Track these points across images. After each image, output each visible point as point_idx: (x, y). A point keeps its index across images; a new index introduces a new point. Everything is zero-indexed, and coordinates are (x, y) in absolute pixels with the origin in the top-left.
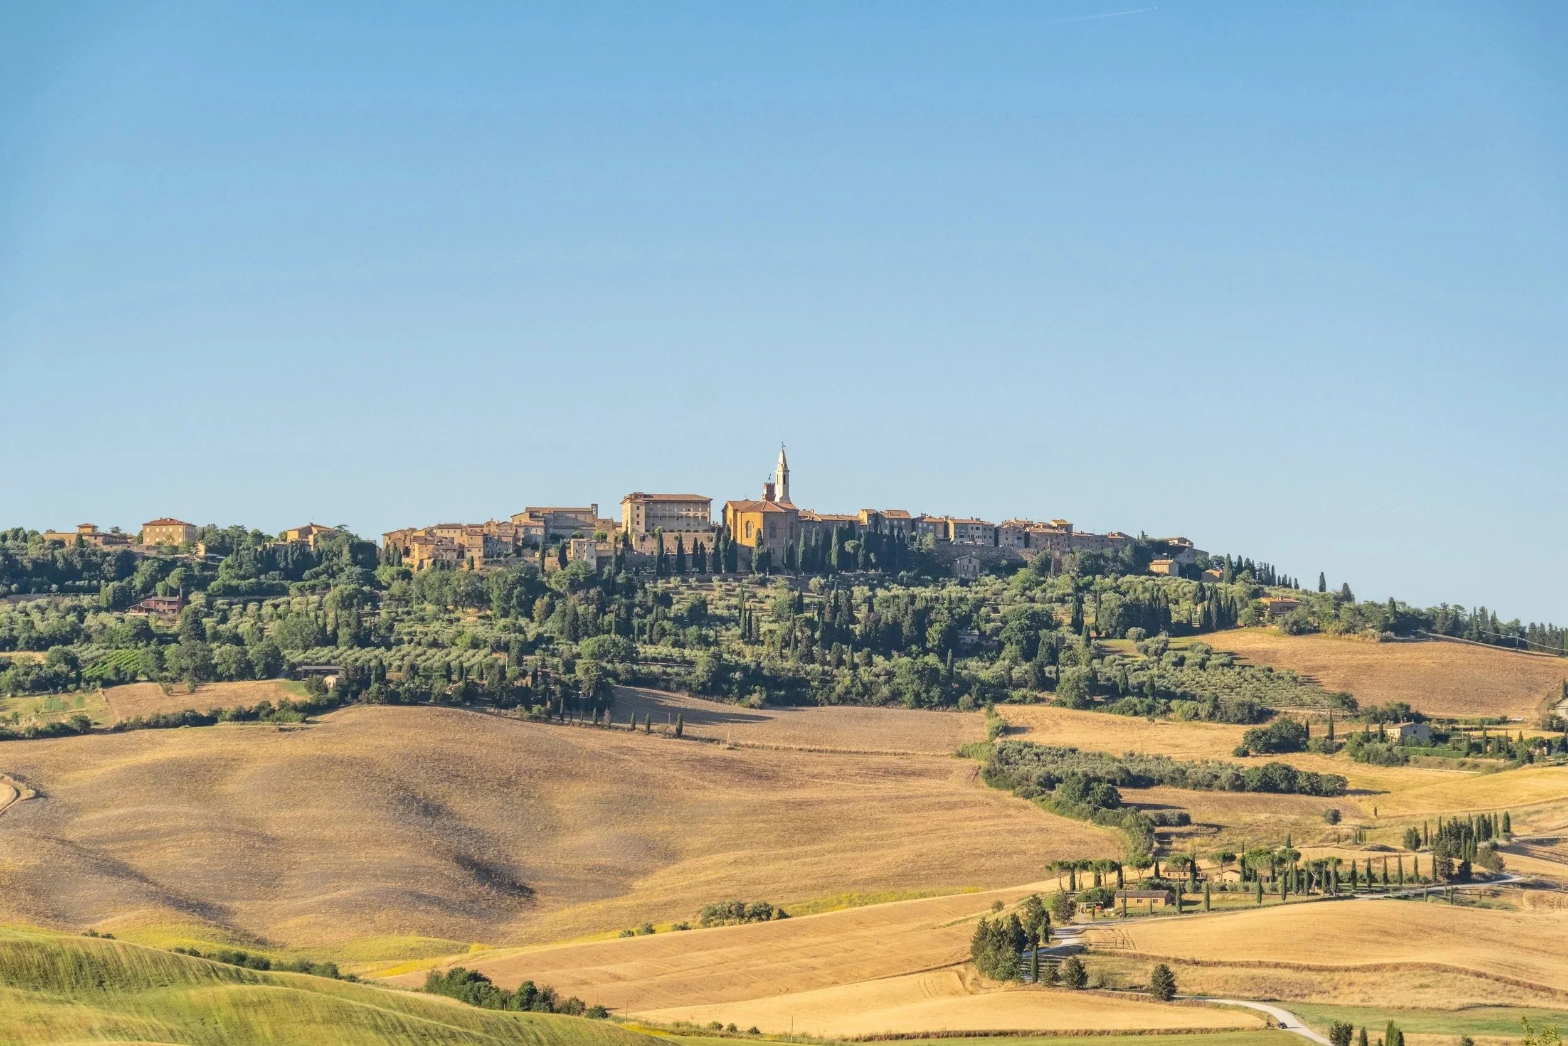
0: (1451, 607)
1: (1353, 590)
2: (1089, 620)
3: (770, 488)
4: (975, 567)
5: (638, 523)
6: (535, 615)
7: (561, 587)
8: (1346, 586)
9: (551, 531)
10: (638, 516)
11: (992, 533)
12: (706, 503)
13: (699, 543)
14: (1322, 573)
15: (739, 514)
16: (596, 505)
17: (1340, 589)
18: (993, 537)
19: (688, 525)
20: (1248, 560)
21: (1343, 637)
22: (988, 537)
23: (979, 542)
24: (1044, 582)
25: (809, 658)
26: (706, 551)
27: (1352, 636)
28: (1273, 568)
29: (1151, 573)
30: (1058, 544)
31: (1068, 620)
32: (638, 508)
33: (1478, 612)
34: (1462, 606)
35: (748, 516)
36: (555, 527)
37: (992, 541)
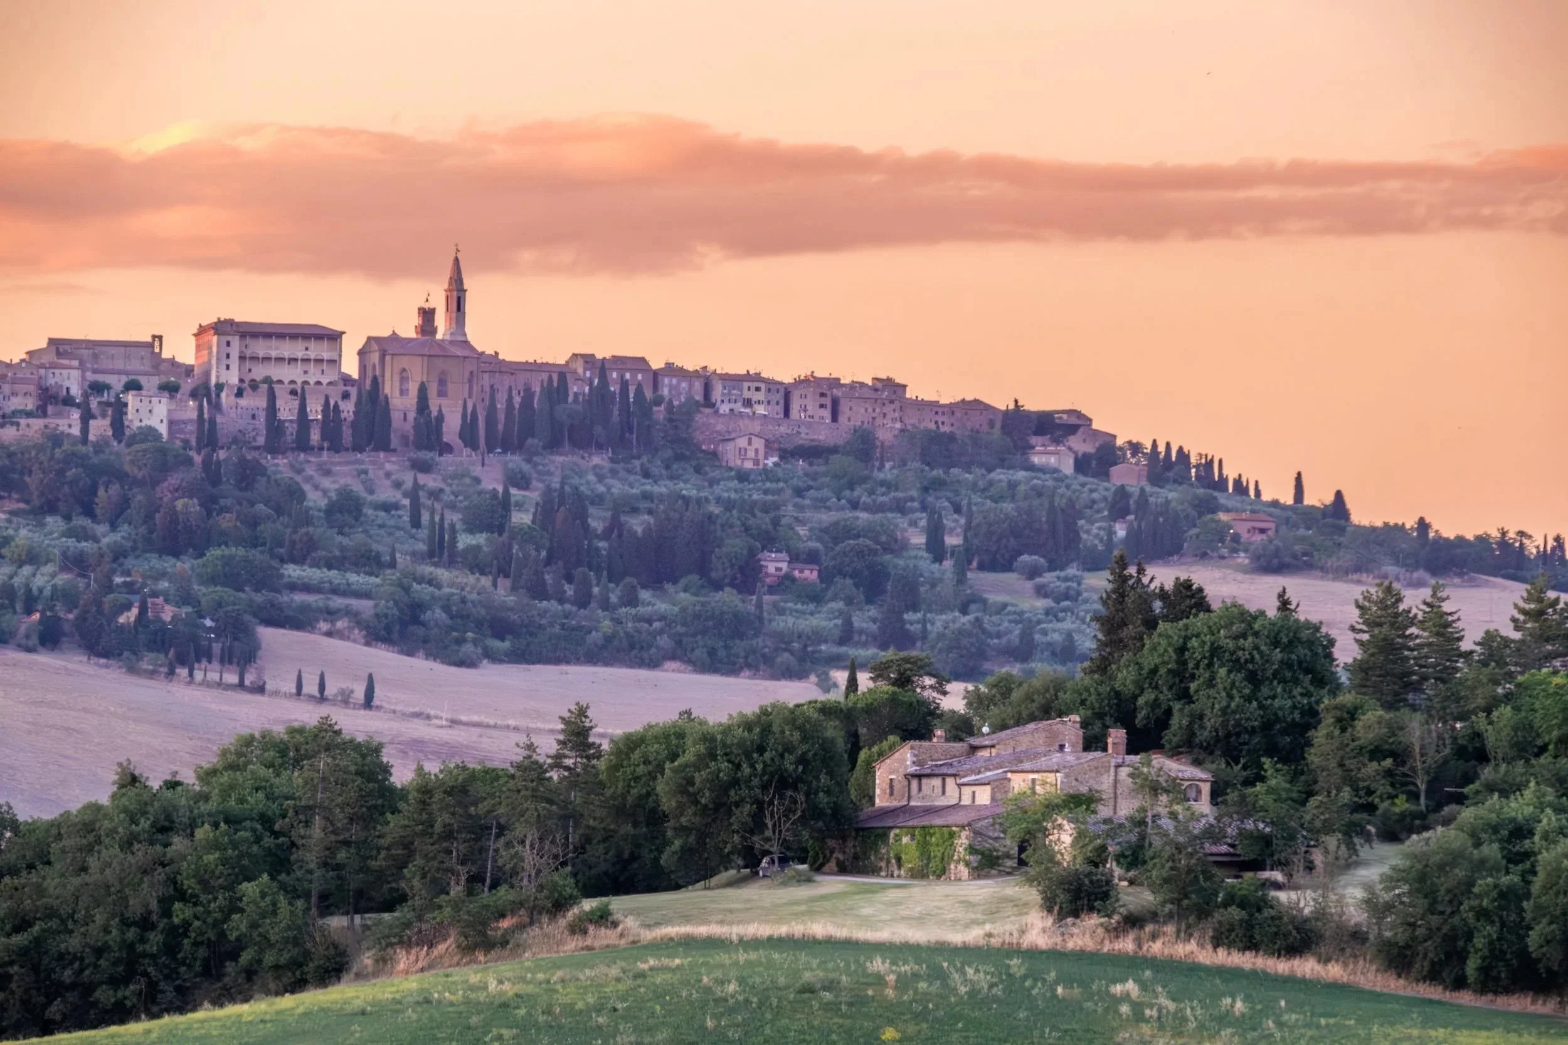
0: (1511, 535)
1: (1350, 503)
2: (952, 541)
3: (427, 315)
4: (757, 451)
5: (228, 367)
6: (98, 511)
7: (140, 469)
8: (1339, 495)
9: (90, 377)
10: (228, 356)
11: (780, 397)
12: (334, 337)
13: (332, 403)
14: (1299, 474)
15: (388, 358)
16: (160, 338)
17: (1329, 499)
18: (782, 402)
19: (306, 372)
20: (1181, 449)
21: (1350, 576)
22: (773, 402)
23: (761, 410)
24: (869, 477)
25: (538, 591)
26: (343, 416)
27: (1364, 577)
28: (1220, 461)
29: (1031, 468)
30: (885, 415)
31: (918, 539)
32: (228, 344)
33: (1551, 543)
34: (1530, 532)
35: (404, 362)
36: (95, 371)
37: (780, 408)
